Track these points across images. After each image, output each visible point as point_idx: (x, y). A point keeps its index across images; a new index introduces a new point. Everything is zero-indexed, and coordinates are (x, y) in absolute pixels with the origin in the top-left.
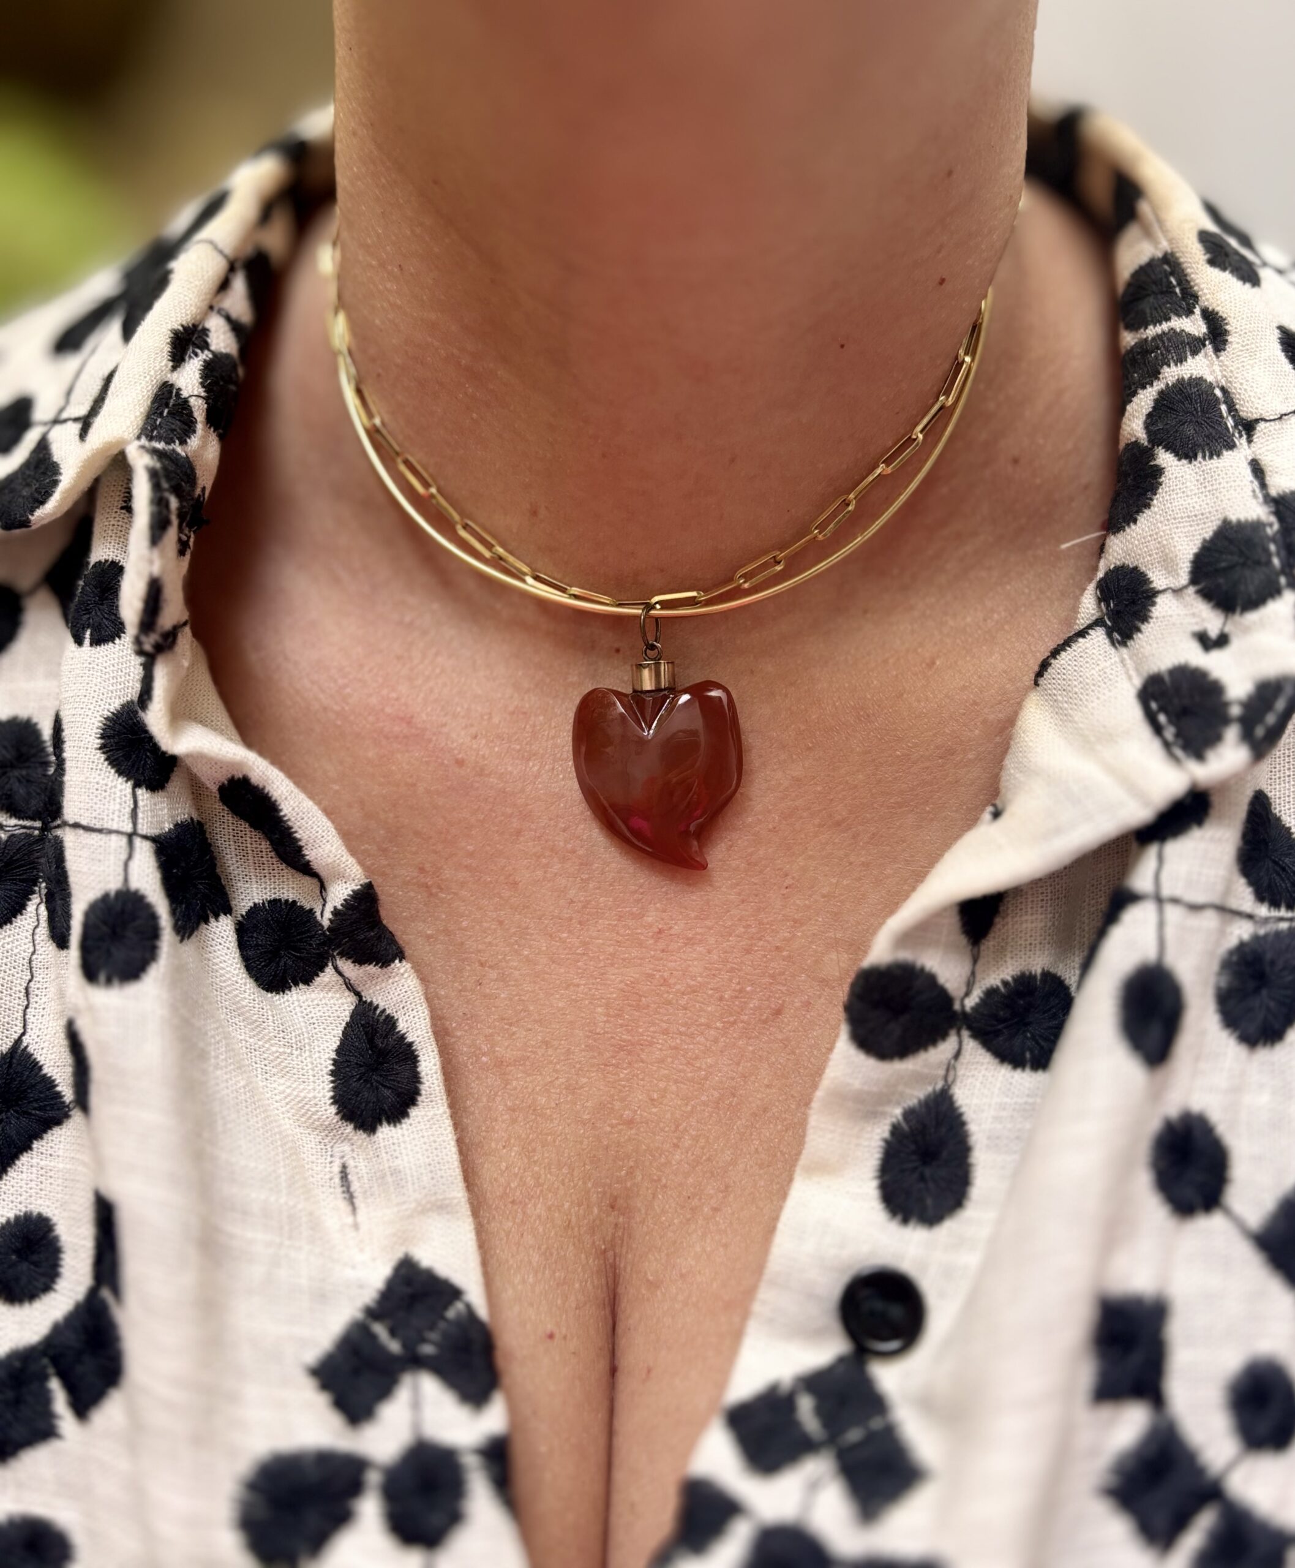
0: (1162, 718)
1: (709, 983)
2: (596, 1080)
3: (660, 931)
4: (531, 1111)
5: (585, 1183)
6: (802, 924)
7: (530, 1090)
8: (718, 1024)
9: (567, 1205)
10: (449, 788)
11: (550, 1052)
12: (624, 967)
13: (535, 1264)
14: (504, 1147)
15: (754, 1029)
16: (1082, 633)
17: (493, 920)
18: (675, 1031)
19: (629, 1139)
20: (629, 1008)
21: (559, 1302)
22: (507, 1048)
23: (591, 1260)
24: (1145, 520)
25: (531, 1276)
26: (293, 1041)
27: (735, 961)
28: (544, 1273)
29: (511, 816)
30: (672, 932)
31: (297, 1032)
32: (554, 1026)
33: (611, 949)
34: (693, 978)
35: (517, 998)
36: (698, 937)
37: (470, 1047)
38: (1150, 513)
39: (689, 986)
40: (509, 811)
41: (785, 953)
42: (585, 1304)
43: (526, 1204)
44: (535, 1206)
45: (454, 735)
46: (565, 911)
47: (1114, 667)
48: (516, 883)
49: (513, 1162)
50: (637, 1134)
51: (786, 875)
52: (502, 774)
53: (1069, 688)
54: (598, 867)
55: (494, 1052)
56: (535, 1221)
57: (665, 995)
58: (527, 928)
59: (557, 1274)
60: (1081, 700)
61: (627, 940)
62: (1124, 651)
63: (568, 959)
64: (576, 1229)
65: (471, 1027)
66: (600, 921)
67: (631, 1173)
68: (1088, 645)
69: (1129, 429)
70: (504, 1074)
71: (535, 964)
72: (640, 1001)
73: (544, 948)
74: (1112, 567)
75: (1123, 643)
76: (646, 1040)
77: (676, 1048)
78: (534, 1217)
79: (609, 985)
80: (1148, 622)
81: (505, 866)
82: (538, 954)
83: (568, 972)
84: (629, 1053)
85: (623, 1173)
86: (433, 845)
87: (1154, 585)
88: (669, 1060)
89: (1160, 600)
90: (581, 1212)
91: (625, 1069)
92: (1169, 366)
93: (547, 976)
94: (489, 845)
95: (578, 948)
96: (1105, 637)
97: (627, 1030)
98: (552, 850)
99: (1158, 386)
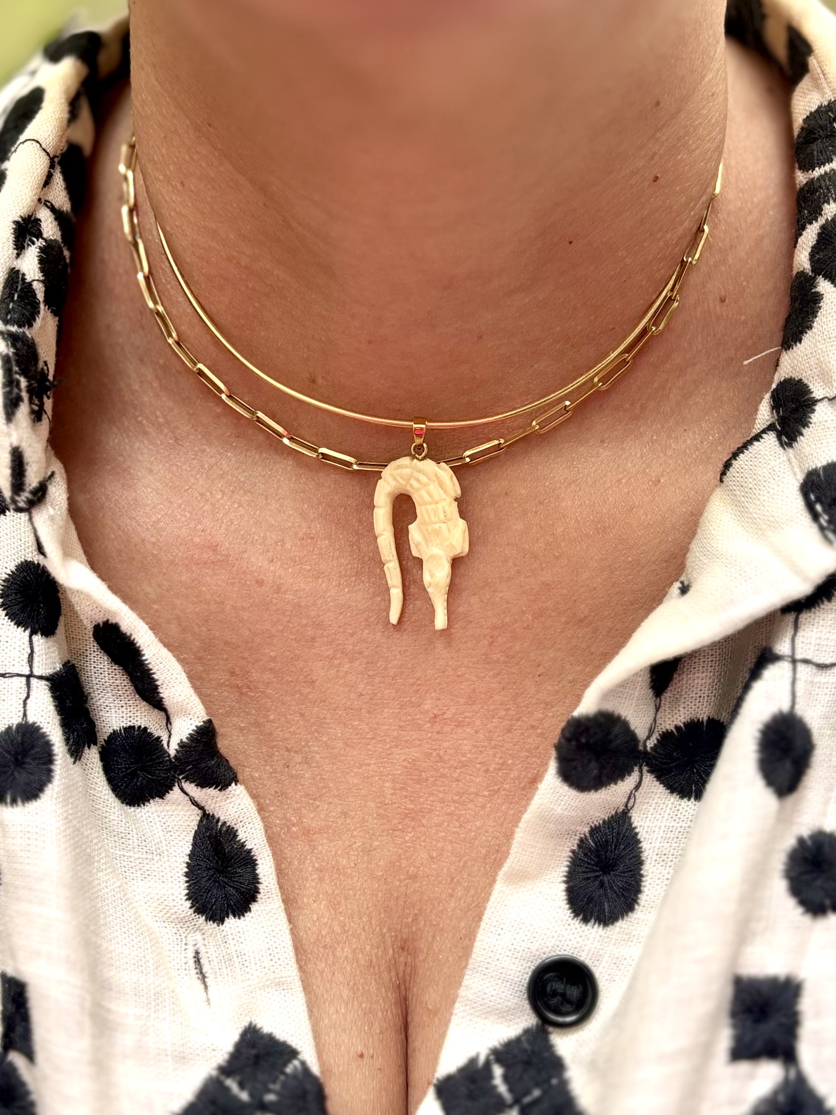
0: (819, 508)
1: (477, 758)
2: (386, 843)
3: (435, 716)
4: (335, 871)
5: (381, 929)
6: (553, 707)
7: (333, 854)
8: (486, 793)
9: (368, 948)
10: (252, 605)
11: (348, 821)
12: (407, 747)
13: (345, 998)
14: (314, 901)
15: (514, 796)
16: (757, 437)
17: (296, 713)
18: (450, 799)
19: (414, 892)
20: (412, 782)
21: (366, 1028)
22: (312, 819)
23: (389, 994)
24: (808, 339)
25: (343, 1007)
26: (154, 849)
27: (498, 739)
28: (353, 1005)
29: (306, 625)
30: (445, 716)
31: (156, 841)
32: (350, 799)
33: (395, 734)
34: (464, 755)
35: (319, 777)
36: (467, 720)
37: (282, 819)
38: (811, 334)
39: (460, 761)
40: (305, 621)
41: (539, 731)
42: (387, 1029)
43: (336, 948)
44: (342, 949)
45: (253, 559)
46: (356, 703)
47: (782, 465)
48: (313, 682)
49: (323, 913)
50: (420, 887)
51: (539, 666)
52: (296, 591)
53: (746, 485)
54: (382, 665)
55: (302, 823)
56: (343, 961)
57: (442, 770)
58: (325, 718)
59: (364, 1005)
60: (755, 494)
61: (408, 725)
62: (790, 451)
63: (359, 743)
64: (377, 968)
65: (281, 803)
66: (386, 710)
67: (415, 919)
68: (761, 447)
69: (799, 259)
70: (311, 841)
71: (333, 749)
72: (421, 776)
73: (340, 735)
74: (782, 380)
75: (790, 445)
76: (426, 808)
77: (451, 814)
78: (342, 959)
79: (395, 763)
80: (809, 427)
81: (303, 668)
82: (335, 739)
83: (360, 754)
84: (413, 819)
85: (410, 920)
86: (242, 653)
87: (813, 395)
88: (446, 824)
89: (819, 407)
90: (380, 953)
91: (410, 833)
92: (829, 204)
93: (343, 758)
94: (289, 651)
95: (367, 733)
96: (776, 439)
97: (411, 800)
98: (342, 653)
99: (821, 221)
